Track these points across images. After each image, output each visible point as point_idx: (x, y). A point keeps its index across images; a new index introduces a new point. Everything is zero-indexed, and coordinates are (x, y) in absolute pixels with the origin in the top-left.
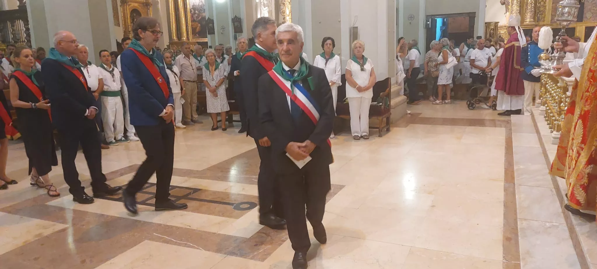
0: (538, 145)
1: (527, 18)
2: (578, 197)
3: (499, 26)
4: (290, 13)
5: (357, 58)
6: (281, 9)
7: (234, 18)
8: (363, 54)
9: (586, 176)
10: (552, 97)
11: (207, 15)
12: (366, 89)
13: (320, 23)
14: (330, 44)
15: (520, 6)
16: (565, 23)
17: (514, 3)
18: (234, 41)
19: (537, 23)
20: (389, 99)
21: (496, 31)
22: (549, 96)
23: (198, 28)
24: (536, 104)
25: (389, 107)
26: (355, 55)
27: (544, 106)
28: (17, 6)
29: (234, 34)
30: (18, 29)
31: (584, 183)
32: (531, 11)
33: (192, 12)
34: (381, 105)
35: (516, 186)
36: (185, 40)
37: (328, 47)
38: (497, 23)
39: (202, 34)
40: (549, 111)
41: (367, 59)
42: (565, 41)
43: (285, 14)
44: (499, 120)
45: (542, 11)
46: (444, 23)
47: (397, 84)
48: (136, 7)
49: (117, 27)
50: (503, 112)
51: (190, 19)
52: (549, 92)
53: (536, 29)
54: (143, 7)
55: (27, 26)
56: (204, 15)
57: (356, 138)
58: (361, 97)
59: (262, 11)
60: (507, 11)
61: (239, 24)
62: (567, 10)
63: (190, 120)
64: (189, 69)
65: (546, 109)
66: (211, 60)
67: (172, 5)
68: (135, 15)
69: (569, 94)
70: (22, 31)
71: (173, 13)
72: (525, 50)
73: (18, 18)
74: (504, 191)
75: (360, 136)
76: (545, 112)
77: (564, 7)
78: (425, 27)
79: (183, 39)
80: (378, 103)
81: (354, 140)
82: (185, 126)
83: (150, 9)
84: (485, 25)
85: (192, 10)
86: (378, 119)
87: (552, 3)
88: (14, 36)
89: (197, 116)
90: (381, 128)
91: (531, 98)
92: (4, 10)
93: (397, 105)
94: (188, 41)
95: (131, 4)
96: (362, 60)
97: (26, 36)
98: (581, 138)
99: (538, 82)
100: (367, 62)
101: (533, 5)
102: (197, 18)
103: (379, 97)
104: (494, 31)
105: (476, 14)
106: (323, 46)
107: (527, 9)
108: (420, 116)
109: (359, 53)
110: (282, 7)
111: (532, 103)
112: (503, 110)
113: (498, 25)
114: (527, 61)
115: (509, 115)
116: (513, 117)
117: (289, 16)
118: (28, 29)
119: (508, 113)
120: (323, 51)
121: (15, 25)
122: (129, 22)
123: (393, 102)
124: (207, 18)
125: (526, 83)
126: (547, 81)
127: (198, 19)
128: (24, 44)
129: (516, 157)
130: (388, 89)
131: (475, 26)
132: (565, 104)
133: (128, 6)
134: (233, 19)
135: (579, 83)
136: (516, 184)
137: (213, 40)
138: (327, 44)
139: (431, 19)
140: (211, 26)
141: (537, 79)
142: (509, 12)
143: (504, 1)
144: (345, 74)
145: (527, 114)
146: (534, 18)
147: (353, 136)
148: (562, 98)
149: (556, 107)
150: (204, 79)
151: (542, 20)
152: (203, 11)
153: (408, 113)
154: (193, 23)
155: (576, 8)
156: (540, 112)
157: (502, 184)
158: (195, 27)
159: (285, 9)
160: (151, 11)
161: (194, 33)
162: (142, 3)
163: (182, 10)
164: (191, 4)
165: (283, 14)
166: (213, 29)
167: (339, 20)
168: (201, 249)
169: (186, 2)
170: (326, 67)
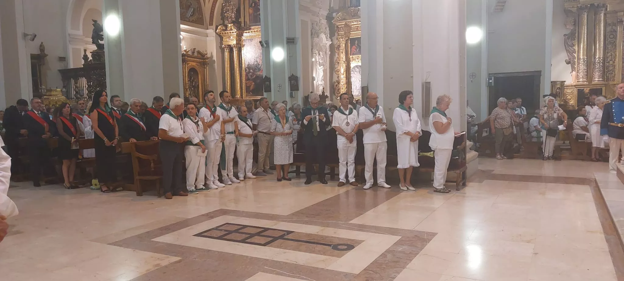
1: (594, 77)
4: (344, 71)
6: (336, 68)
7: (291, 77)
11: (264, 73)
13: (392, 78)
15: (587, 65)
17: (581, 62)
19: (607, 83)
23: (252, 86)
28: (83, 65)
29: (290, 92)
32: (600, 71)
33: (247, 71)
36: (238, 98)
38: (563, 82)
39: (257, 91)
43: (339, 73)
45: (611, 70)
48: (193, 66)
51: (245, 78)
54: (200, 66)
55: (89, 84)
56: (258, 73)
59: (317, 69)
60: (573, 70)
61: (295, 82)
67: (228, 64)
68: (192, 73)
70: (85, 88)
71: (228, 71)
73: (82, 76)
78: (487, 86)
79: (237, 96)
83: (207, 68)
84: (551, 84)
87: (621, 62)
88: (76, 92)
91: (617, 156)
92: (69, 68)
97: (87, 93)
101: (601, 65)
102: (251, 77)
104: (560, 90)
105: (542, 73)
107: (594, 68)
110: (336, 66)
113: (564, 84)
118: (90, 88)
121: (78, 82)
122: (187, 80)
124: (263, 77)
131: (541, 85)
133: (186, 65)
139: (494, 77)
140: (268, 84)
142: (575, 71)
143: (569, 60)
146: (603, 77)
151: (612, 79)
152: (257, 70)
154: (248, 82)
158: (248, 85)
159: (340, 67)
160: (207, 70)
161: (248, 91)
162: (200, 63)
163: (237, 70)
164: (246, 64)
165: (337, 73)
166: (270, 87)
167: (412, 75)
169: (242, 61)
170: (410, 119)
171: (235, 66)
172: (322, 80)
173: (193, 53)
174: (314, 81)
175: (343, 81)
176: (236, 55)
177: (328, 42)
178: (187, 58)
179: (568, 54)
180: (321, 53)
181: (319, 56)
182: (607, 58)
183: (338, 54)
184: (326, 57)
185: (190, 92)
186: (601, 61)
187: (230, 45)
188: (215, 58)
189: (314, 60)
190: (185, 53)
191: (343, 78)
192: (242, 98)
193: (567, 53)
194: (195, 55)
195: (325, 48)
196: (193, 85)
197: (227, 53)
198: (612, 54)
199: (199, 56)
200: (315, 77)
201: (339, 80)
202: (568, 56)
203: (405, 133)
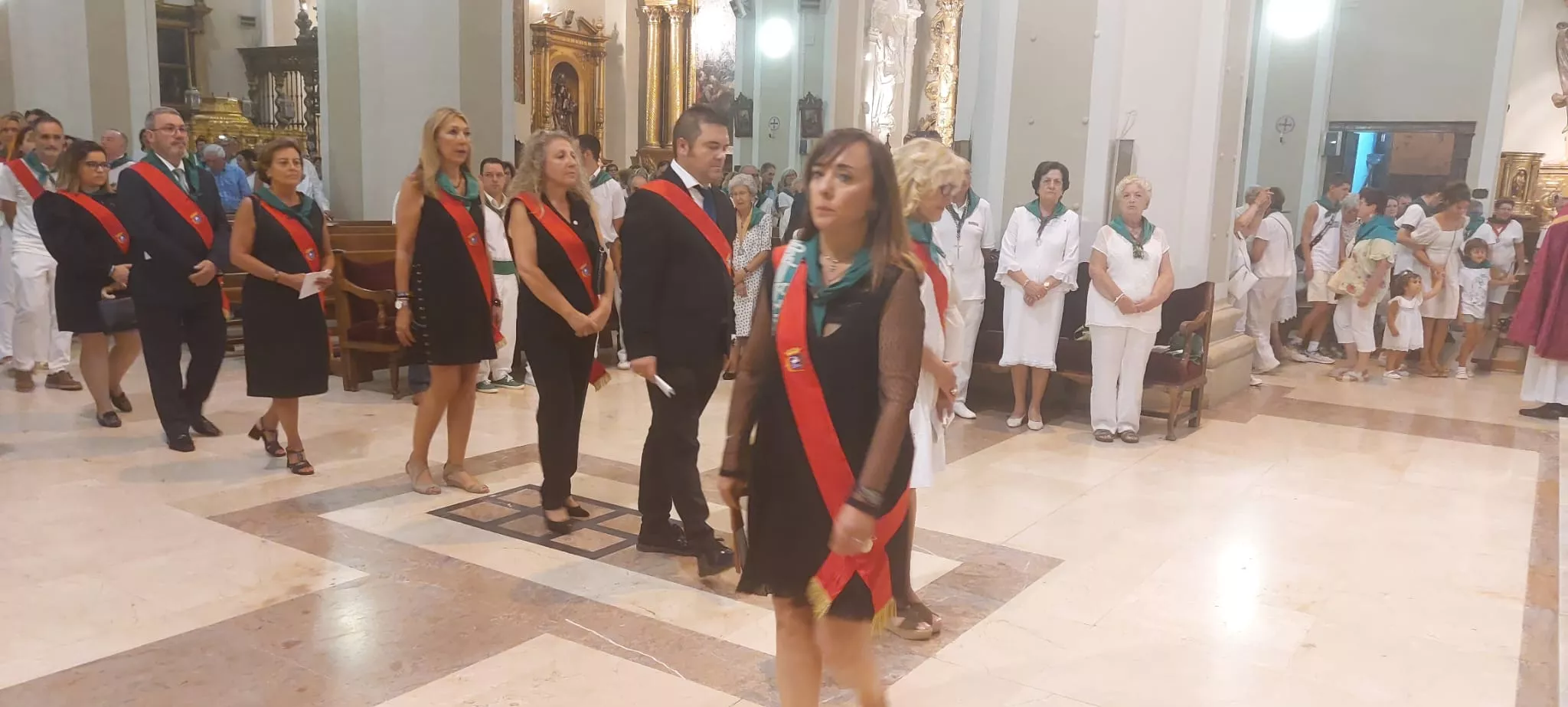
3: (1542, 165)
4: (949, 93)
5: (1125, 222)
6: (929, 82)
7: (806, 100)
8: (1143, 215)
11: (737, 87)
12: (1142, 308)
13: (1031, 123)
14: (1056, 181)
20: (1204, 340)
21: (1533, 177)
25: (1202, 363)
26: (1121, 216)
28: (296, 39)
29: (800, 137)
30: (290, 94)
33: (701, 79)
34: (1179, 355)
35: (1560, 617)
37: (1048, 188)
38: (1536, 157)
41: (1154, 226)
43: (935, 97)
44: (1520, 429)
46: (1378, 147)
47: (1229, 303)
48: (567, 57)
49: (518, 104)
50: (1537, 407)
51: (695, 94)
54: (583, 59)
55: (312, 88)
56: (730, 85)
57: (1103, 437)
58: (1128, 329)
59: (878, 83)
61: (816, 116)
66: (741, 202)
67: (656, 57)
68: (563, 76)
70: (299, 98)
71: (655, 77)
73: (295, 68)
74: (1524, 626)
75: (1113, 433)
78: (1322, 153)
80: (1172, 349)
81: (1095, 442)
83: (600, 64)
84: (1502, 161)
86: (1167, 392)
88: (279, 111)
90: (1175, 417)
92: (264, 45)
93: (1225, 359)
95: (555, 51)
96: (1139, 230)
97: (306, 113)
100: (1153, 236)
102: (712, 93)
103: (1178, 333)
104: (1526, 179)
105: (1477, 127)
106: (1036, 184)
108: (1290, 396)
109: (1131, 211)
110: (930, 78)
112: (1537, 403)
113: (1540, 161)
115: (1556, 418)
117: (946, 102)
118: (313, 97)
119: (1551, 412)
120: (1037, 198)
121: (285, 83)
122: (547, 95)
123: (1216, 349)
124: (736, 96)
127: (713, 96)
128: (301, 129)
129: (1564, 537)
130: (1205, 313)
131: (1471, 161)
133: (548, 56)
134: (801, 102)
136: (1560, 612)
137: (746, 152)
138: (1048, 180)
139: (1343, 133)
140: (744, 116)
143: (1564, 97)
144: (1087, 264)
147: (1094, 429)
152: (728, 77)
153: (1254, 384)
157: (1519, 608)
159: (940, 81)
160: (602, 71)
162: (582, 49)
163: (678, 72)
164: (700, 58)
165: (931, 96)
166: (749, 123)
167: (1085, 119)
168: (676, 672)
169: (689, 52)
170: (1039, 239)
171: (673, 61)
172: (888, 113)
173: (568, 23)
174: (867, 115)
175: (944, 117)
176: (675, 34)
177: (911, 10)
178: (551, 36)
179: (1564, 79)
180: (889, 37)
181: (886, 48)
183: (938, 46)
184: (905, 51)
185: (555, 125)
187: (662, 8)
188: (622, 40)
189: (869, 57)
190: (546, 22)
191: (945, 111)
193: (1560, 76)
194: (571, 29)
195: (904, 27)
197: (654, 30)
199: (583, 31)
200: (870, 104)
201: (936, 115)
202: (1562, 82)
203: (1010, 274)
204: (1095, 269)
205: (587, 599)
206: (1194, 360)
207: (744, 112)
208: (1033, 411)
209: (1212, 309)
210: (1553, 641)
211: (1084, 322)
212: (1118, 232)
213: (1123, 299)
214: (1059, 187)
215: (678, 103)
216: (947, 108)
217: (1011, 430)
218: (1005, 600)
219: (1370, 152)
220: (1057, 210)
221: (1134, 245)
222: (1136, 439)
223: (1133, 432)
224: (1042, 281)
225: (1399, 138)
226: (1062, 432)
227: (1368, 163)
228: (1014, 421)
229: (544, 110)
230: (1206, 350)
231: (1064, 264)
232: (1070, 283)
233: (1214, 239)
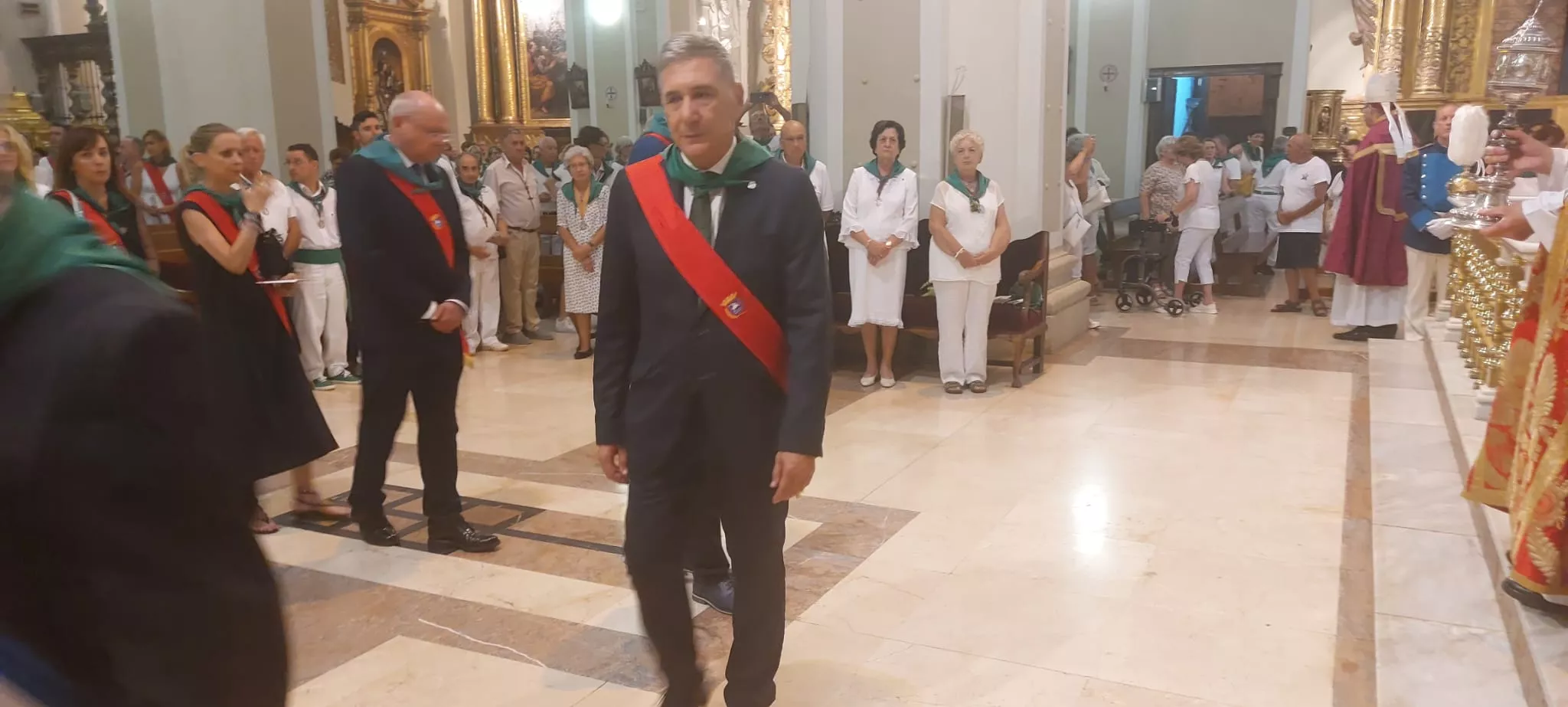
0: (1438, 421)
1: (1419, 81)
2: (1539, 560)
3: (1343, 101)
4: (786, 55)
5: (961, 177)
6: (765, 45)
7: (642, 67)
8: (979, 168)
9: (1562, 504)
10: (1482, 293)
11: (569, 57)
12: (983, 260)
13: (865, 83)
14: (892, 139)
15: (1404, 49)
16: (1516, 96)
17: (1388, 40)
18: (639, 125)
19: (1447, 96)
20: (1042, 286)
21: (1336, 115)
22: (1472, 292)
23: (547, 90)
24: (1437, 312)
25: (1042, 311)
26: (956, 171)
27: (1458, 316)
28: (86, 26)
29: (638, 107)
30: (85, 85)
31: (1555, 523)
32: (1434, 64)
33: (532, 50)
34: (1020, 304)
35: (1374, 526)
36: (511, 123)
37: (885, 147)
38: (1338, 93)
39: (556, 105)
40: (1472, 331)
41: (989, 180)
42: (1514, 142)
43: (773, 59)
44: (1336, 353)
45: (1462, 63)
46: (1196, 92)
47: (1065, 250)
48: (386, 32)
49: (338, 85)
50: (1347, 330)
51: (526, 66)
52: (1473, 279)
53: (1447, 110)
54: (405, 34)
55: (109, 78)
56: (563, 56)
57: (953, 389)
58: (970, 282)
60: (1366, 63)
61: (653, 84)
62: (1521, 60)
63: (518, 331)
64: (519, 197)
65: (1464, 326)
66: (581, 174)
67: (482, 29)
68: (384, 53)
69: (1523, 285)
70: (96, 89)
71: (483, 50)
72: (1413, 166)
73: (88, 57)
74: (1345, 540)
75: (962, 383)
76: (1459, 333)
77: (1516, 52)
78: (1144, 99)
79: (506, 118)
80: (1014, 298)
81: (946, 394)
82: (505, 346)
83: (424, 39)
84: (1308, 99)
85: (532, 43)
86: (1011, 341)
88: (74, 104)
89: (537, 321)
90: (1020, 364)
91: (1425, 296)
92: (50, 34)
93: (1066, 304)
94: (519, 126)
95: (373, 26)
96: (975, 184)
97: (105, 105)
98: (1551, 405)
99: (1445, 253)
100: (987, 189)
101: (1439, 48)
102: (545, 66)
103: (1017, 283)
104: (1330, 115)
105: (1284, 69)
106: (873, 143)
107: (1421, 56)
108: (1126, 336)
109: (966, 166)
110: (766, 41)
111: (1426, 310)
112: (1349, 326)
113: (1341, 98)
114: (1417, 195)
115: (1364, 339)
116: (1375, 345)
117: (784, 64)
118: (110, 86)
119: (1361, 334)
120: (874, 157)
121: (78, 73)
122: (369, 73)
123: (1054, 296)
124: (570, 66)
125: (1412, 255)
126: (1470, 251)
127: (547, 68)
129: (1376, 451)
130: (1041, 262)
131: (1280, 100)
132: (1514, 313)
133: (366, 32)
134: (636, 70)
135: (1550, 258)
136: (1373, 522)
138: (884, 139)
139: (1162, 78)
140: (580, 86)
141: (1440, 246)
142: (1372, 64)
143: (1360, 36)
144: (927, 220)
145: (1410, 336)
146: (1440, 82)
147: (944, 381)
148: (1507, 297)
149: (1491, 319)
150: (560, 223)
151: (1461, 88)
152: (560, 47)
154: (535, 79)
155: (1547, 55)
156: (1447, 332)
157: (1338, 521)
158: (538, 88)
159: (776, 46)
160: (426, 46)
161: (536, 102)
162: (403, 24)
163: (507, 44)
164: (529, 29)
165: (768, 59)
166: (586, 94)
167: (916, 76)
168: (540, 663)
169: (517, 22)
170: (879, 199)
171: (501, 34)
175: (783, 80)
176: (501, 3)
178: (370, 9)
179: (1359, 18)
180: (723, 3)
181: (720, 13)
182: (1456, 29)
183: (772, 8)
184: (739, 15)
185: (380, 105)
186: (1440, 39)
188: (445, 12)
189: (703, 22)
191: (784, 73)
192: (521, 121)
193: (1356, 15)
196: (388, 85)
198: (1469, 20)
199: (403, 5)
201: (774, 78)
202: (1358, 23)
203: (853, 235)
204: (934, 225)
205: (441, 596)
206: (1033, 308)
207: (580, 83)
208: (885, 368)
209: (1047, 258)
210: (1368, 549)
211: (928, 279)
212: (955, 187)
213: (964, 253)
214: (895, 146)
215: (510, 76)
216: (785, 71)
217: (864, 389)
218: (865, 556)
219: (1189, 96)
220: (895, 169)
221: (970, 199)
222: (983, 388)
223: (980, 382)
224: (885, 241)
225: (1215, 81)
226: (913, 387)
227: (1187, 107)
228: (867, 380)
229: (367, 90)
230: (1045, 297)
231: (903, 224)
232: (911, 241)
233: (1047, 189)
